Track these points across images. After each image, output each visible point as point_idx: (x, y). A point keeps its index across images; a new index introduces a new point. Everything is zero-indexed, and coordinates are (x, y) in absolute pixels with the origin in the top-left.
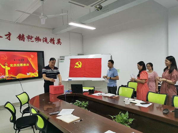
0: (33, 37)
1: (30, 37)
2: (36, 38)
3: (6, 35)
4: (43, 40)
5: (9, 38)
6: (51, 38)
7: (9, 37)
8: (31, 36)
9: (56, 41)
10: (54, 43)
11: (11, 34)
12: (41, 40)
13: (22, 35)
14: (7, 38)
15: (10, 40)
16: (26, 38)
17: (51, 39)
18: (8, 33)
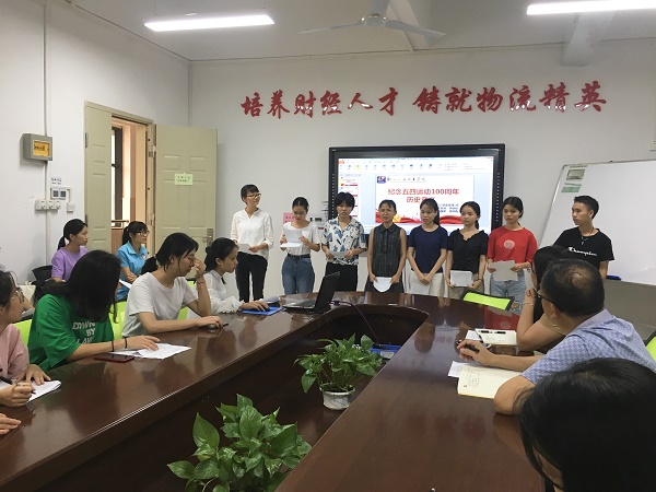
0: (470, 93)
1: (460, 95)
2: (482, 93)
4: (512, 99)
5: (389, 108)
6: (551, 86)
7: (391, 103)
8: (464, 90)
10: (561, 105)
11: (396, 94)
12: (501, 98)
13: (430, 90)
14: (384, 108)
15: (391, 113)
16: (444, 101)
17: (548, 89)
18: (389, 92)
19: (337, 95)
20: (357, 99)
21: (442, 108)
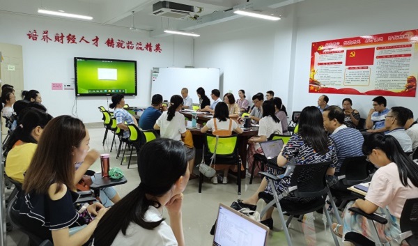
0: (124, 42)
1: (121, 43)
2: (128, 42)
3: (93, 40)
4: (137, 47)
5: (96, 44)
6: (147, 43)
7: (97, 42)
8: (122, 41)
9: (154, 48)
10: (150, 50)
11: (99, 39)
12: (134, 45)
13: (111, 39)
14: (94, 44)
15: (97, 46)
16: (116, 44)
18: (96, 38)
19: (74, 36)
20: (82, 39)
21: (115, 46)
